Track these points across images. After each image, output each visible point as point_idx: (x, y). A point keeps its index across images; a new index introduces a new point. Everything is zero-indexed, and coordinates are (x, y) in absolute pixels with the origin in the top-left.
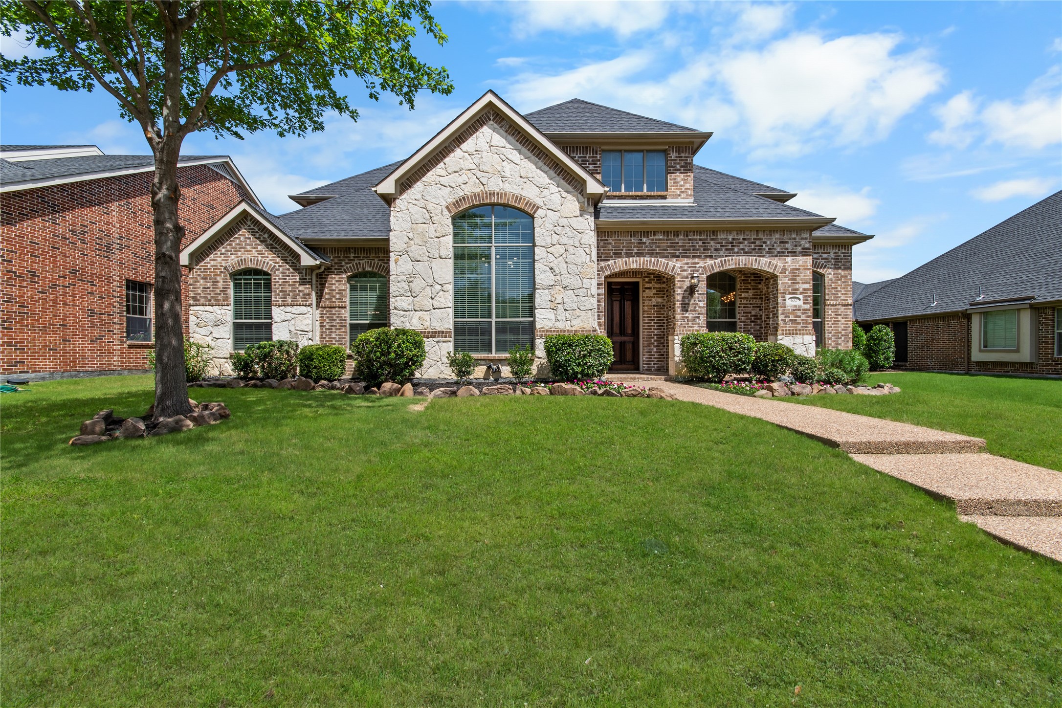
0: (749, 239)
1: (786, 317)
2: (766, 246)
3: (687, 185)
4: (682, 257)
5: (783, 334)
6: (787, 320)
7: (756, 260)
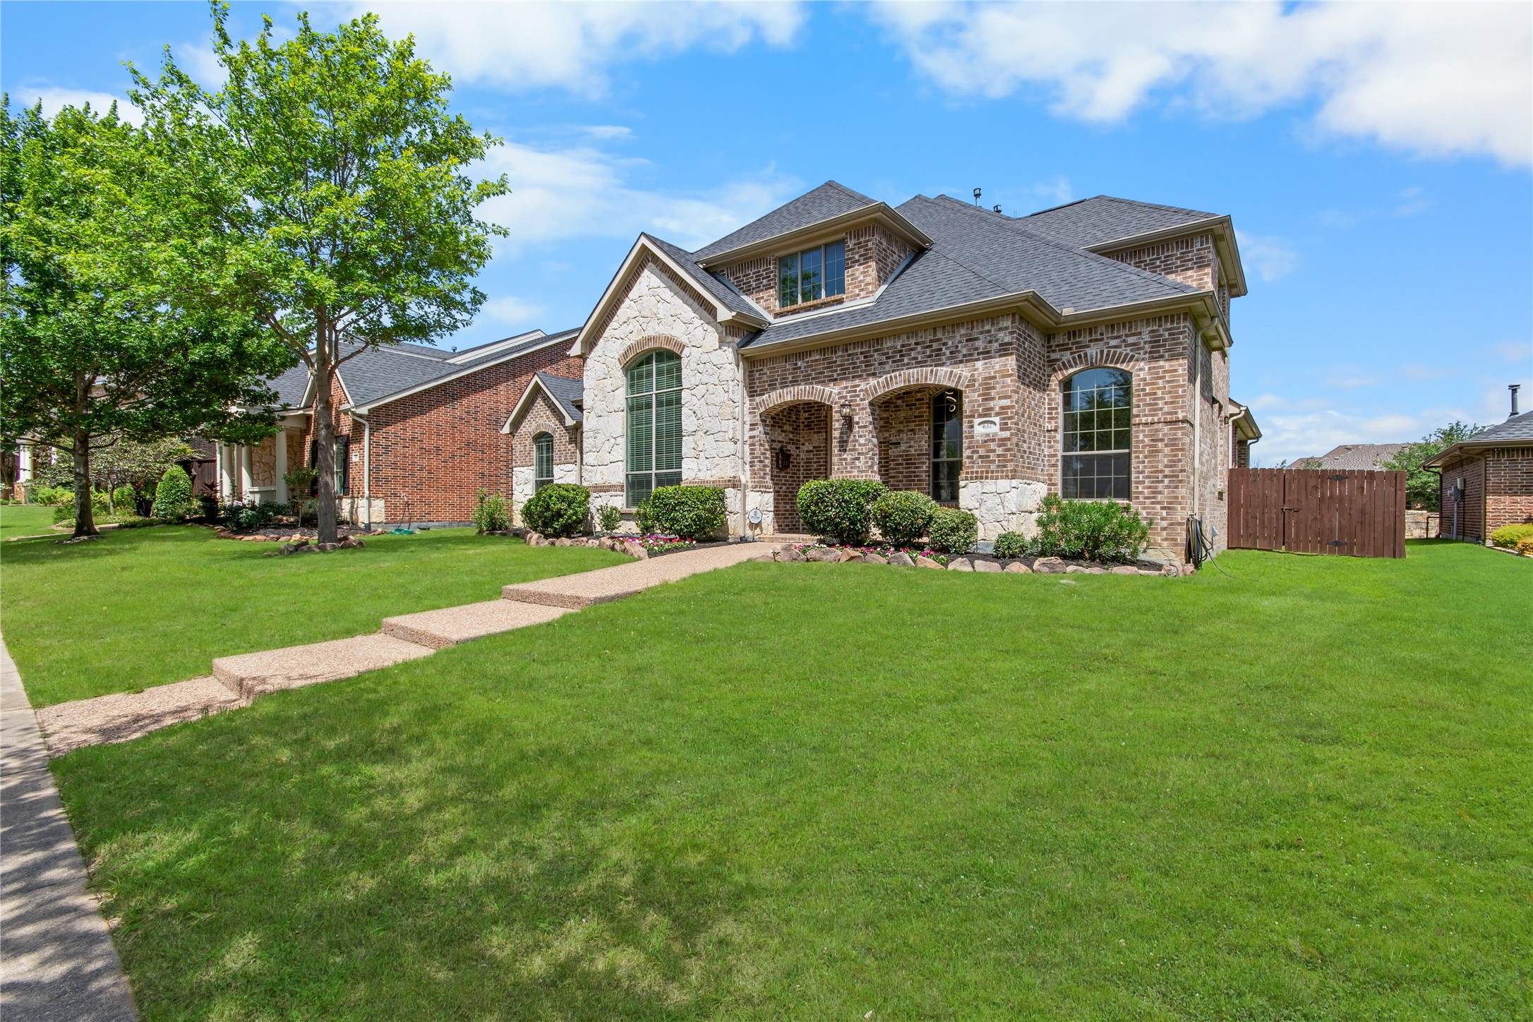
0: (924, 343)
1: (973, 452)
2: (947, 349)
3: (869, 279)
4: (841, 379)
5: (966, 479)
6: (975, 456)
7: (932, 371)
